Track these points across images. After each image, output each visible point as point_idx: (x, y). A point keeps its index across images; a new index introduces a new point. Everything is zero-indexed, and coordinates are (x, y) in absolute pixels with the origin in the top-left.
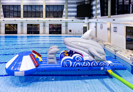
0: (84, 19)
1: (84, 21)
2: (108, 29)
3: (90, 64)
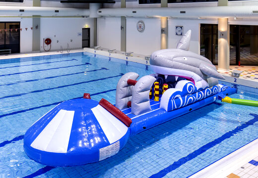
0: (88, 8)
1: (86, 13)
2: (163, 31)
3: (203, 94)
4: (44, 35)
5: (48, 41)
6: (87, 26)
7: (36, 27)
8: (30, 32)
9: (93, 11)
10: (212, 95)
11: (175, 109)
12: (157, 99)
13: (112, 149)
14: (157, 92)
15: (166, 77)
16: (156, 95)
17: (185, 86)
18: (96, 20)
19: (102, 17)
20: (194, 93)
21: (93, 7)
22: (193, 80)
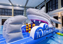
10: (54, 32)
11: (39, 38)
17: (44, 25)
20: (48, 29)
22: (48, 23)
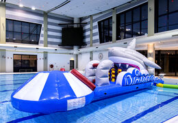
0: (73, 49)
1: (71, 51)
3: (145, 79)
4: (49, 63)
5: (52, 66)
6: (72, 59)
7: (46, 58)
8: (42, 61)
9: (75, 50)
10: (151, 81)
11: (127, 85)
12: (113, 80)
13: (79, 102)
14: (113, 76)
15: (120, 65)
16: (113, 77)
17: (134, 71)
18: (77, 55)
19: (80, 53)
20: (139, 77)
21: (75, 48)
22: (139, 68)
